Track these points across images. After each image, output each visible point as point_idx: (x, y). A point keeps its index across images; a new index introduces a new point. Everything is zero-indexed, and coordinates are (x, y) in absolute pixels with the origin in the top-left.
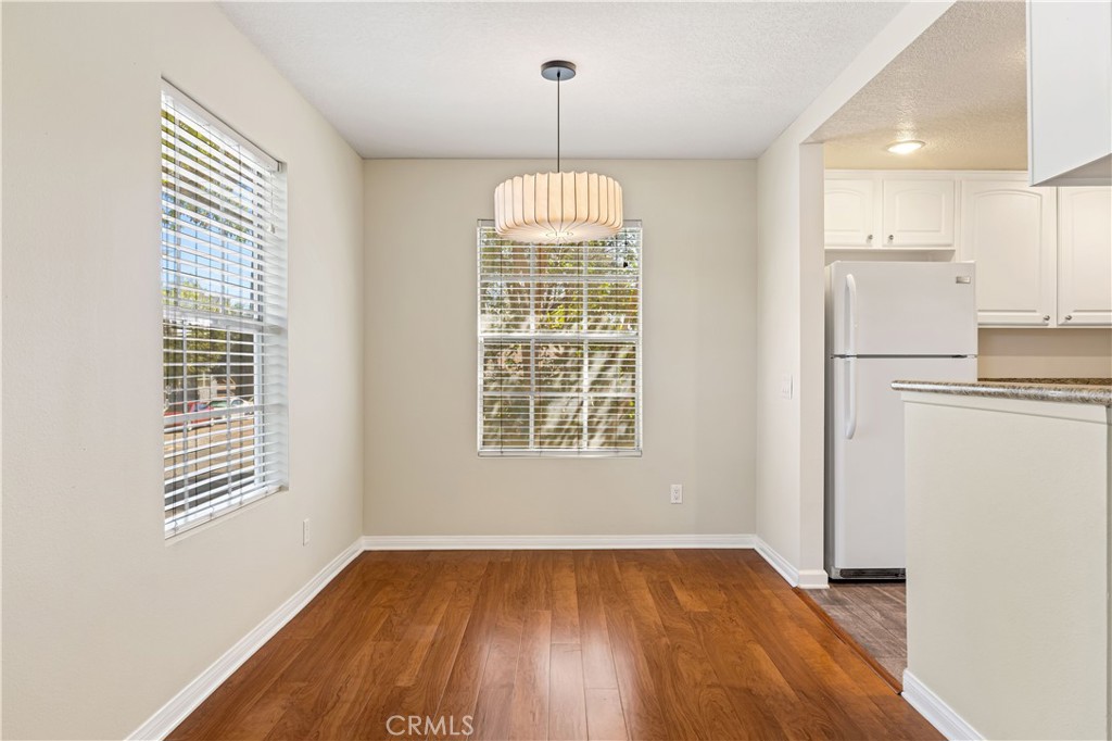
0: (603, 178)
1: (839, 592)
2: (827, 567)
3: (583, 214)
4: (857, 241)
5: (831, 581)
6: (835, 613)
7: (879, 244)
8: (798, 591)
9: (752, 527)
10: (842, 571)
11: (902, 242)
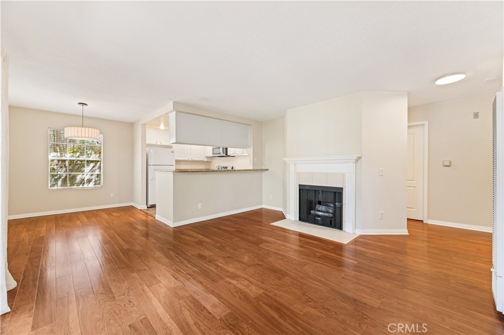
0: (95, 130)
1: (149, 209)
2: (147, 205)
3: (91, 136)
4: (154, 143)
5: (148, 207)
6: (148, 212)
7: (159, 144)
8: (140, 210)
9: (132, 201)
10: (150, 205)
11: (163, 143)
